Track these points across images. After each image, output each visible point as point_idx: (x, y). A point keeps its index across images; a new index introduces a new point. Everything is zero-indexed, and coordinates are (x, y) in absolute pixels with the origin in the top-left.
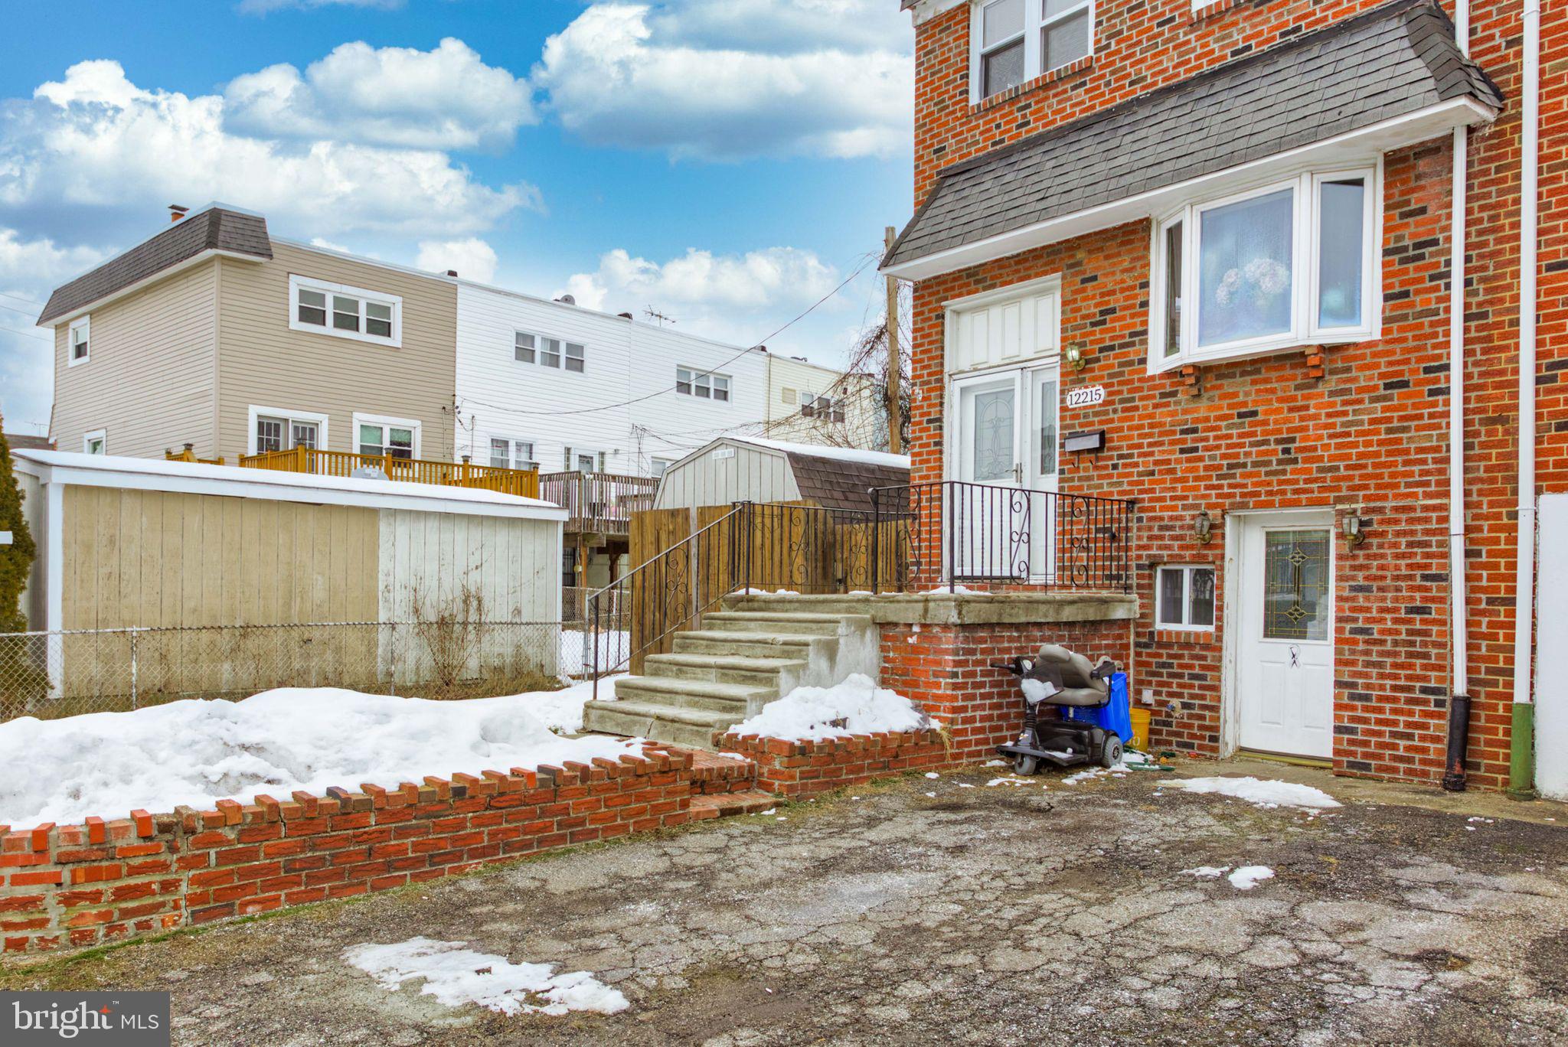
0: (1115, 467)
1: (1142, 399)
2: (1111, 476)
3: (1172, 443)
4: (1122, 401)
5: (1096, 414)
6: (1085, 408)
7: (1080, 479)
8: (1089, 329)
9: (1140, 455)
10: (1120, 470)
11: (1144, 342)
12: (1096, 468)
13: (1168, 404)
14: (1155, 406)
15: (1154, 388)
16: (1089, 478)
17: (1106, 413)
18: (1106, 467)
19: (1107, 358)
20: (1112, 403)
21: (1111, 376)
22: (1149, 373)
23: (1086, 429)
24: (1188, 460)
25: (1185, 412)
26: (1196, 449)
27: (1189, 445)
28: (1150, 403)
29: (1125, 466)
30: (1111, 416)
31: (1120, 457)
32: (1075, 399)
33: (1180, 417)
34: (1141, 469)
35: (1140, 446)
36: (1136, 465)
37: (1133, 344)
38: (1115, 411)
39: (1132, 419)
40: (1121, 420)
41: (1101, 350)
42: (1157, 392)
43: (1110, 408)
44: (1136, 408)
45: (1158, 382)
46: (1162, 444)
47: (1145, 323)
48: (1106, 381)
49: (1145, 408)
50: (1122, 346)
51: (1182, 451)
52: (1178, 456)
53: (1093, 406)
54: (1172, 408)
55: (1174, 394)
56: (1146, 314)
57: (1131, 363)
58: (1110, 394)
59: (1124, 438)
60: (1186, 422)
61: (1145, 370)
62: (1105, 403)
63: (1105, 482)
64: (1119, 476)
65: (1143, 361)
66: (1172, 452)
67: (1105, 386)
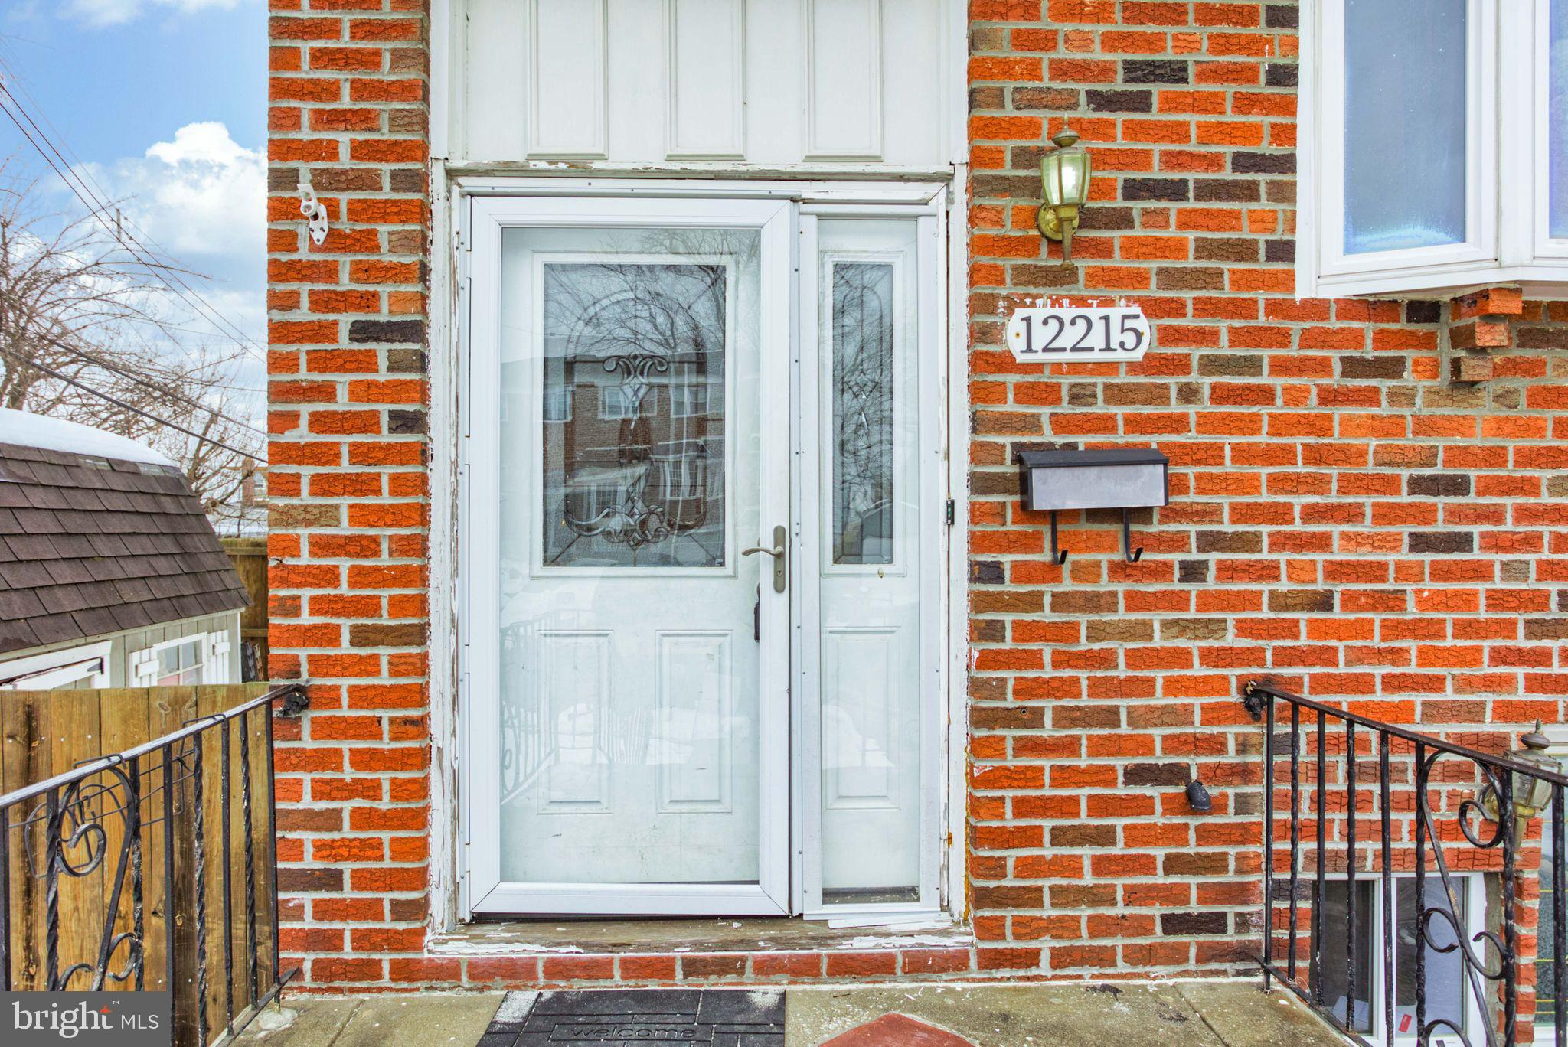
0: (1192, 572)
1: (1281, 367)
2: (1178, 601)
3: (1383, 515)
4: (1211, 365)
5: (1117, 394)
6: (1075, 368)
7: (1061, 602)
8: (1085, 112)
9: (1279, 543)
10: (1211, 584)
11: (1285, 193)
12: (1119, 570)
13: (1370, 397)
14: (1329, 397)
15: (1323, 339)
16: (1094, 602)
17: (1158, 395)
18: (1161, 571)
19: (1154, 219)
20: (1180, 365)
21: (1169, 278)
22: (1303, 291)
23: (1082, 440)
24: (1441, 572)
25: (1425, 426)
26: (1463, 542)
27: (1441, 527)
28: (1310, 383)
29: (1228, 571)
30: (1175, 407)
31: (1210, 541)
32: (1042, 336)
33: (1409, 440)
34: (1284, 585)
35: (1281, 513)
36: (1269, 571)
37: (1249, 192)
38: (1188, 394)
39: (1251, 424)
40: (1207, 423)
41: (1133, 190)
42: (1335, 355)
43: (1173, 381)
44: (1265, 395)
45: (1334, 324)
46: (1353, 514)
47: (1286, 134)
48: (1153, 291)
49: (1295, 396)
50: (1210, 191)
51: (1419, 543)
52: (1405, 555)
53: (1111, 367)
54: (1384, 409)
55: (1391, 368)
56: (1289, 106)
57: (1243, 250)
58: (1168, 336)
59: (1222, 484)
60: (1430, 461)
61: (1288, 281)
62: (1153, 364)
63: (1156, 618)
64: (1207, 601)
65: (1283, 251)
66: (1390, 543)
67: (1152, 307)
